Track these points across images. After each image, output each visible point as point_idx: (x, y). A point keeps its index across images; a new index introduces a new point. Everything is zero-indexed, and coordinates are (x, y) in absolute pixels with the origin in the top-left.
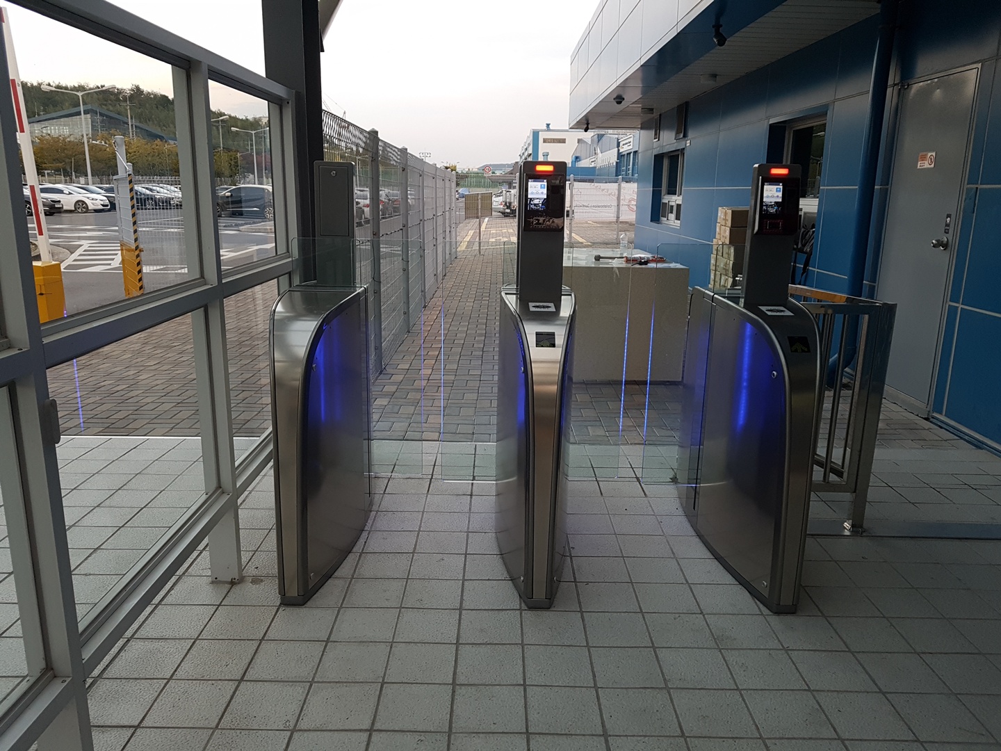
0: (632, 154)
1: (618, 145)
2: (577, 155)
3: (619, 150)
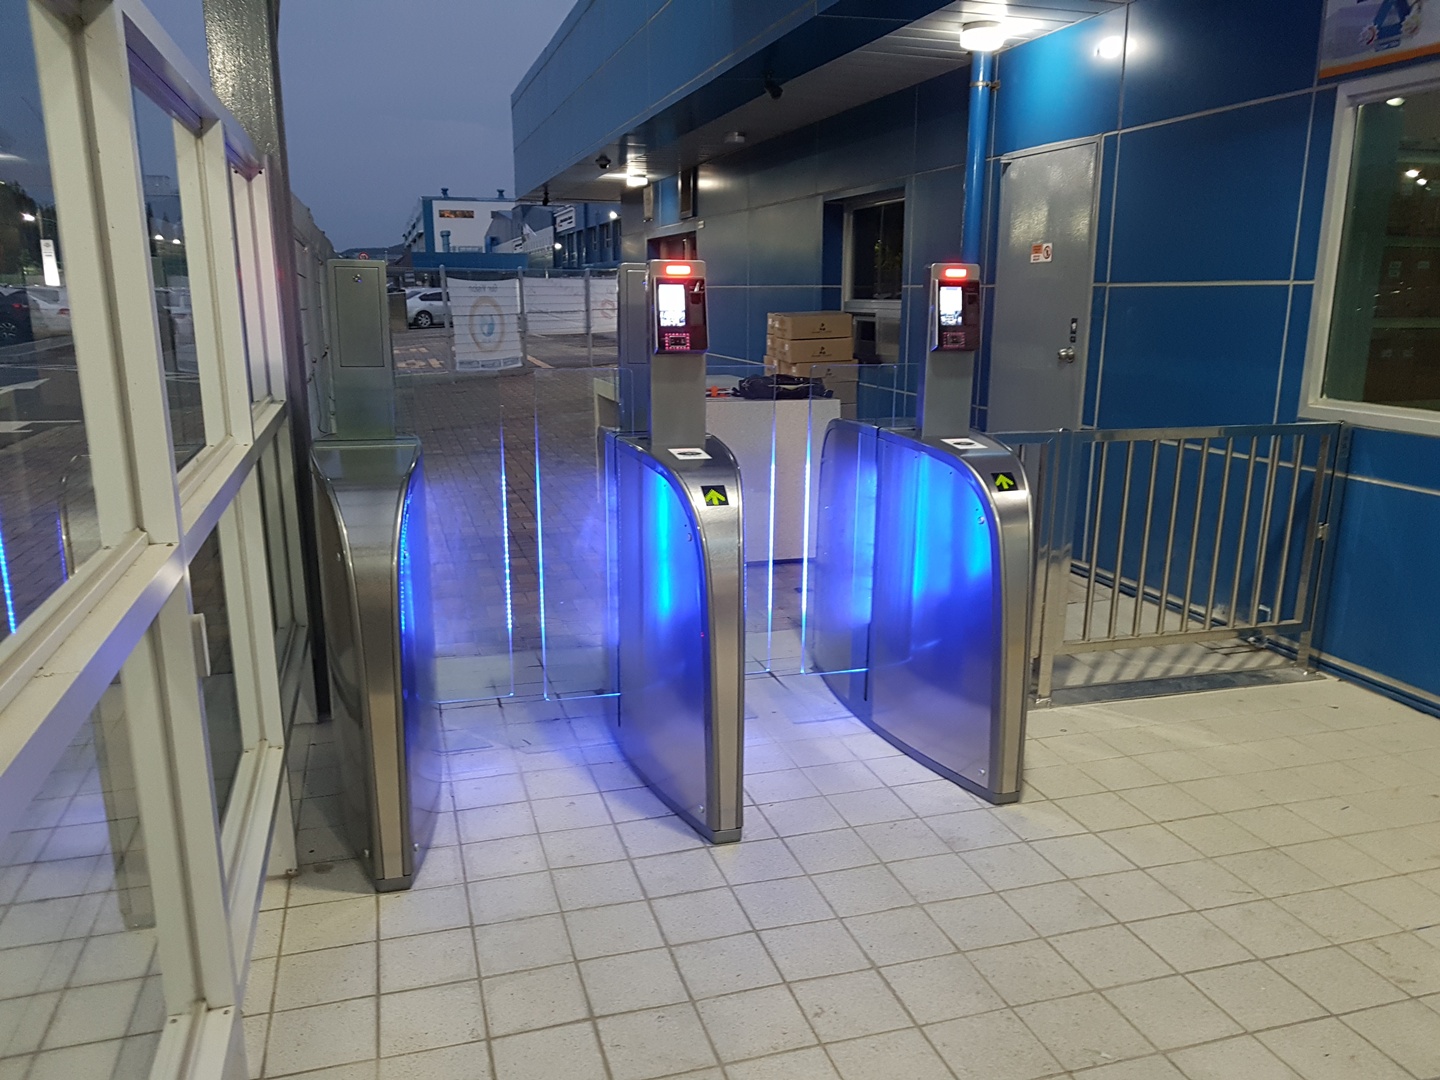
0: (575, 236)
1: (554, 222)
2: (494, 236)
3: (555, 229)
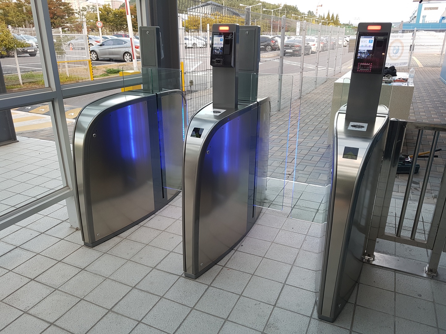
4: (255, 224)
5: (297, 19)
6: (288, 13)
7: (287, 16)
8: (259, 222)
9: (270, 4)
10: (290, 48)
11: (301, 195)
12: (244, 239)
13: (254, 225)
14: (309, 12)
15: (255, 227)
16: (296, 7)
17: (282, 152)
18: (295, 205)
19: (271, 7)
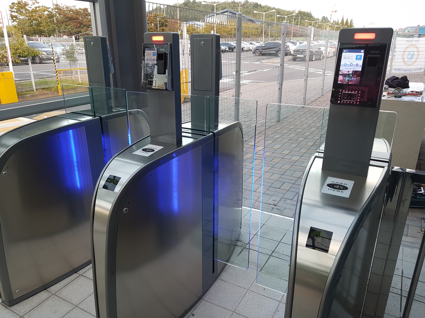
4: (217, 280)
5: (310, 25)
6: (302, 18)
7: (302, 22)
8: (224, 276)
9: (285, 11)
10: (301, 54)
11: (284, 236)
12: (198, 303)
13: (216, 282)
14: (324, 17)
15: (218, 284)
16: (310, 13)
17: (272, 174)
18: (273, 252)
19: (286, 13)
